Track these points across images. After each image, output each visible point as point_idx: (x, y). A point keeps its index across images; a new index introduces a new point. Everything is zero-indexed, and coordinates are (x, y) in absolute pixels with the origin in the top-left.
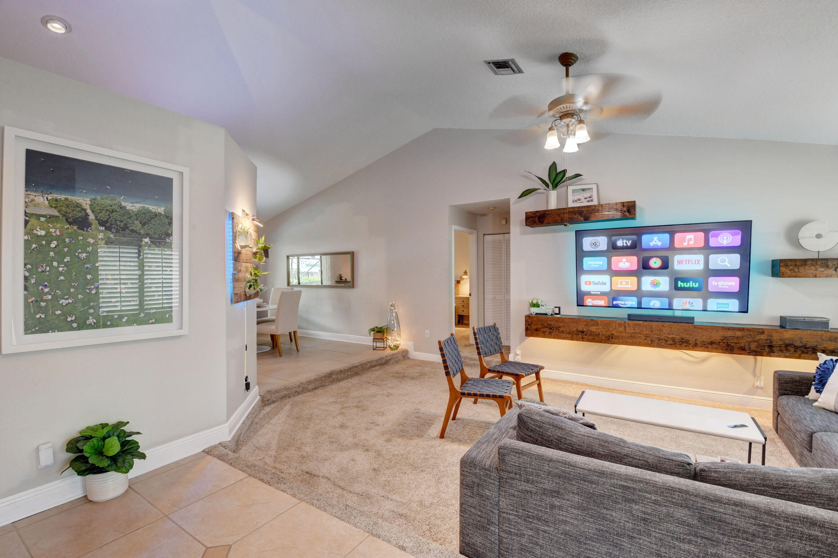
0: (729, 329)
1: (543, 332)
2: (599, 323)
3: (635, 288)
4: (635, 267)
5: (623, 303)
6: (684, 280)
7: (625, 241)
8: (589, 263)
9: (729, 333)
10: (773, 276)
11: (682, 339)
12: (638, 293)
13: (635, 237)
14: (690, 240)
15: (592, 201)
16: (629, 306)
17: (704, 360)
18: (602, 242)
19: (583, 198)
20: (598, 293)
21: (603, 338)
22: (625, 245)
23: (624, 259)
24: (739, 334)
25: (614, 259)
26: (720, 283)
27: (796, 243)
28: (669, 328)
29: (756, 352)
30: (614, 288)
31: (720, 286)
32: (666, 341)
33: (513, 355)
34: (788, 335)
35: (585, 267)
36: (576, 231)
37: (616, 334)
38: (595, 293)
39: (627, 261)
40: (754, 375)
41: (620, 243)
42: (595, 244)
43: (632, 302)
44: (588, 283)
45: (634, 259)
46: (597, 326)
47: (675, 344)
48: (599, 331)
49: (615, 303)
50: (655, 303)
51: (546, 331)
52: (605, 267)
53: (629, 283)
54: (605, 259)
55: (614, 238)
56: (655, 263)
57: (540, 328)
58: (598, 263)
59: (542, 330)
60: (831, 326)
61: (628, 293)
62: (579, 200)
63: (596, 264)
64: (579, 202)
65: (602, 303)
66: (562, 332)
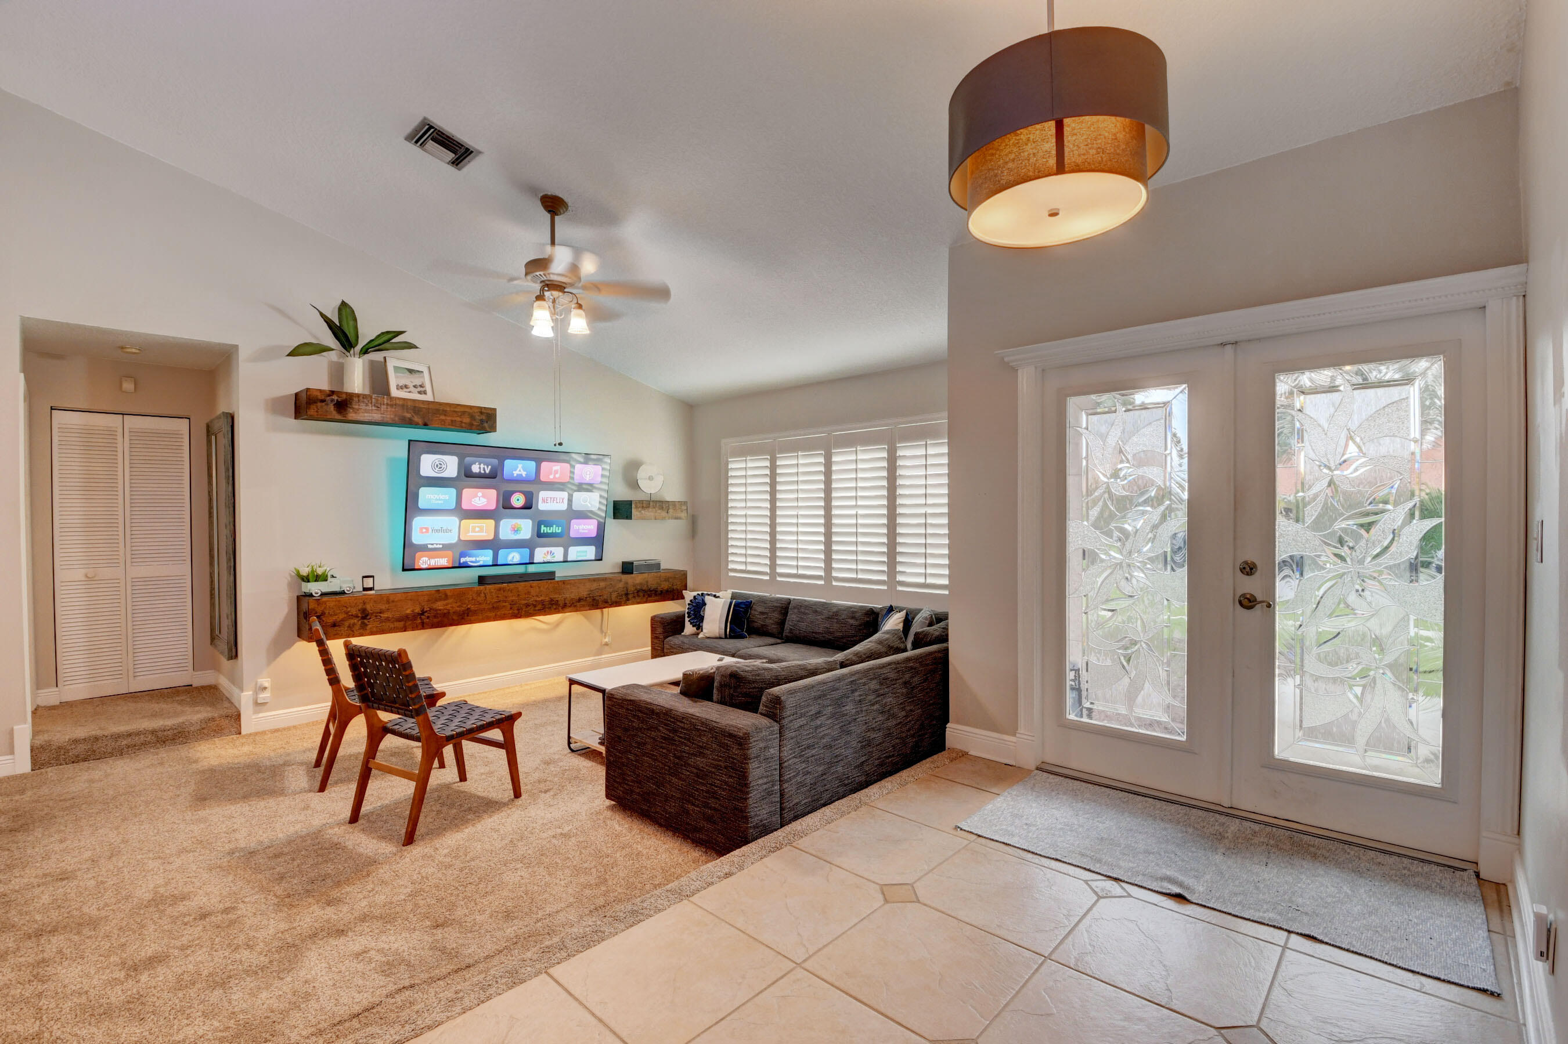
0: (594, 580)
1: (349, 627)
2: (449, 594)
3: (491, 537)
4: (493, 506)
5: (473, 559)
6: (548, 525)
7: (482, 466)
8: (428, 496)
9: (595, 586)
10: (615, 518)
11: (552, 600)
12: (494, 545)
13: (495, 461)
14: (556, 472)
15: (425, 393)
16: (481, 563)
17: (558, 624)
18: (450, 465)
19: (411, 385)
20: (438, 546)
21: (455, 618)
22: (482, 472)
23: (480, 493)
24: (602, 584)
25: (467, 492)
26: (581, 527)
27: (634, 485)
28: (538, 590)
29: (616, 602)
30: (462, 538)
31: (581, 531)
32: (535, 606)
33: (251, 693)
34: (636, 579)
35: (422, 504)
36: (410, 441)
37: (473, 608)
38: (435, 546)
39: (483, 496)
40: (602, 631)
41: (475, 469)
42: (440, 466)
43: (485, 557)
44: (424, 530)
45: (493, 493)
46: (445, 600)
47: (544, 608)
48: (448, 607)
49: (463, 560)
50: (515, 556)
51: (354, 624)
52: (453, 505)
53: (482, 530)
54: (453, 491)
55: (468, 459)
56: (518, 500)
57: (343, 620)
58: (442, 497)
59: (347, 624)
60: (662, 567)
61: (481, 545)
62: (406, 387)
63: (440, 500)
64: (405, 390)
65: (443, 562)
66: (388, 619)
